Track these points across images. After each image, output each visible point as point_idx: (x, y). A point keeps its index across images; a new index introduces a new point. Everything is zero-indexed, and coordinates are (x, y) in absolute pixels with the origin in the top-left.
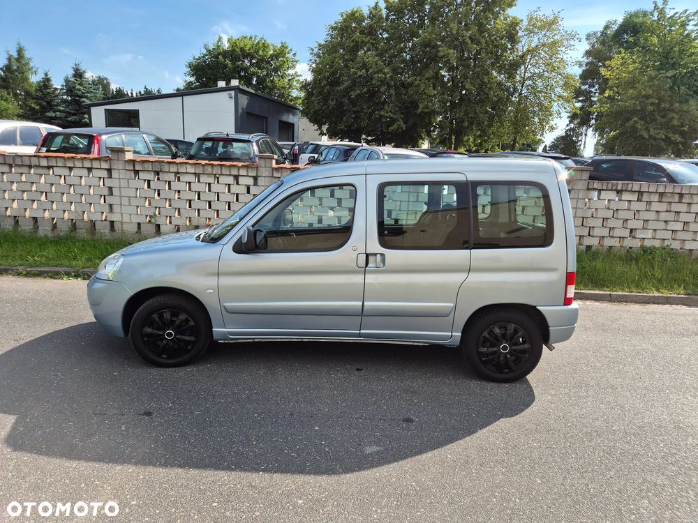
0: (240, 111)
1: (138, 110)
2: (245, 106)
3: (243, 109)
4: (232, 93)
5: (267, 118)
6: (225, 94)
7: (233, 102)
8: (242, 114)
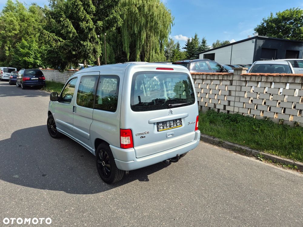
0: (257, 48)
1: (215, 53)
2: (261, 46)
3: (259, 47)
4: (254, 40)
5: (277, 50)
6: (250, 41)
7: (254, 44)
8: (258, 50)
